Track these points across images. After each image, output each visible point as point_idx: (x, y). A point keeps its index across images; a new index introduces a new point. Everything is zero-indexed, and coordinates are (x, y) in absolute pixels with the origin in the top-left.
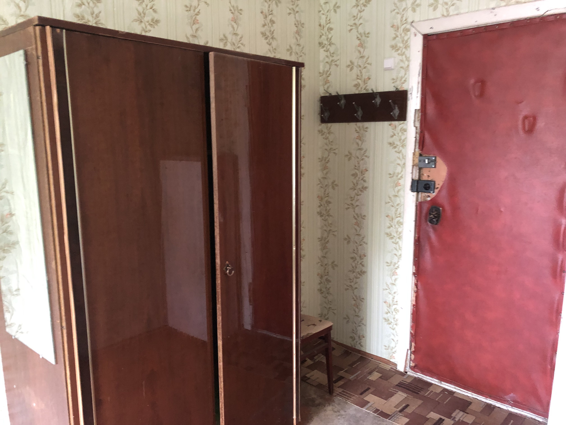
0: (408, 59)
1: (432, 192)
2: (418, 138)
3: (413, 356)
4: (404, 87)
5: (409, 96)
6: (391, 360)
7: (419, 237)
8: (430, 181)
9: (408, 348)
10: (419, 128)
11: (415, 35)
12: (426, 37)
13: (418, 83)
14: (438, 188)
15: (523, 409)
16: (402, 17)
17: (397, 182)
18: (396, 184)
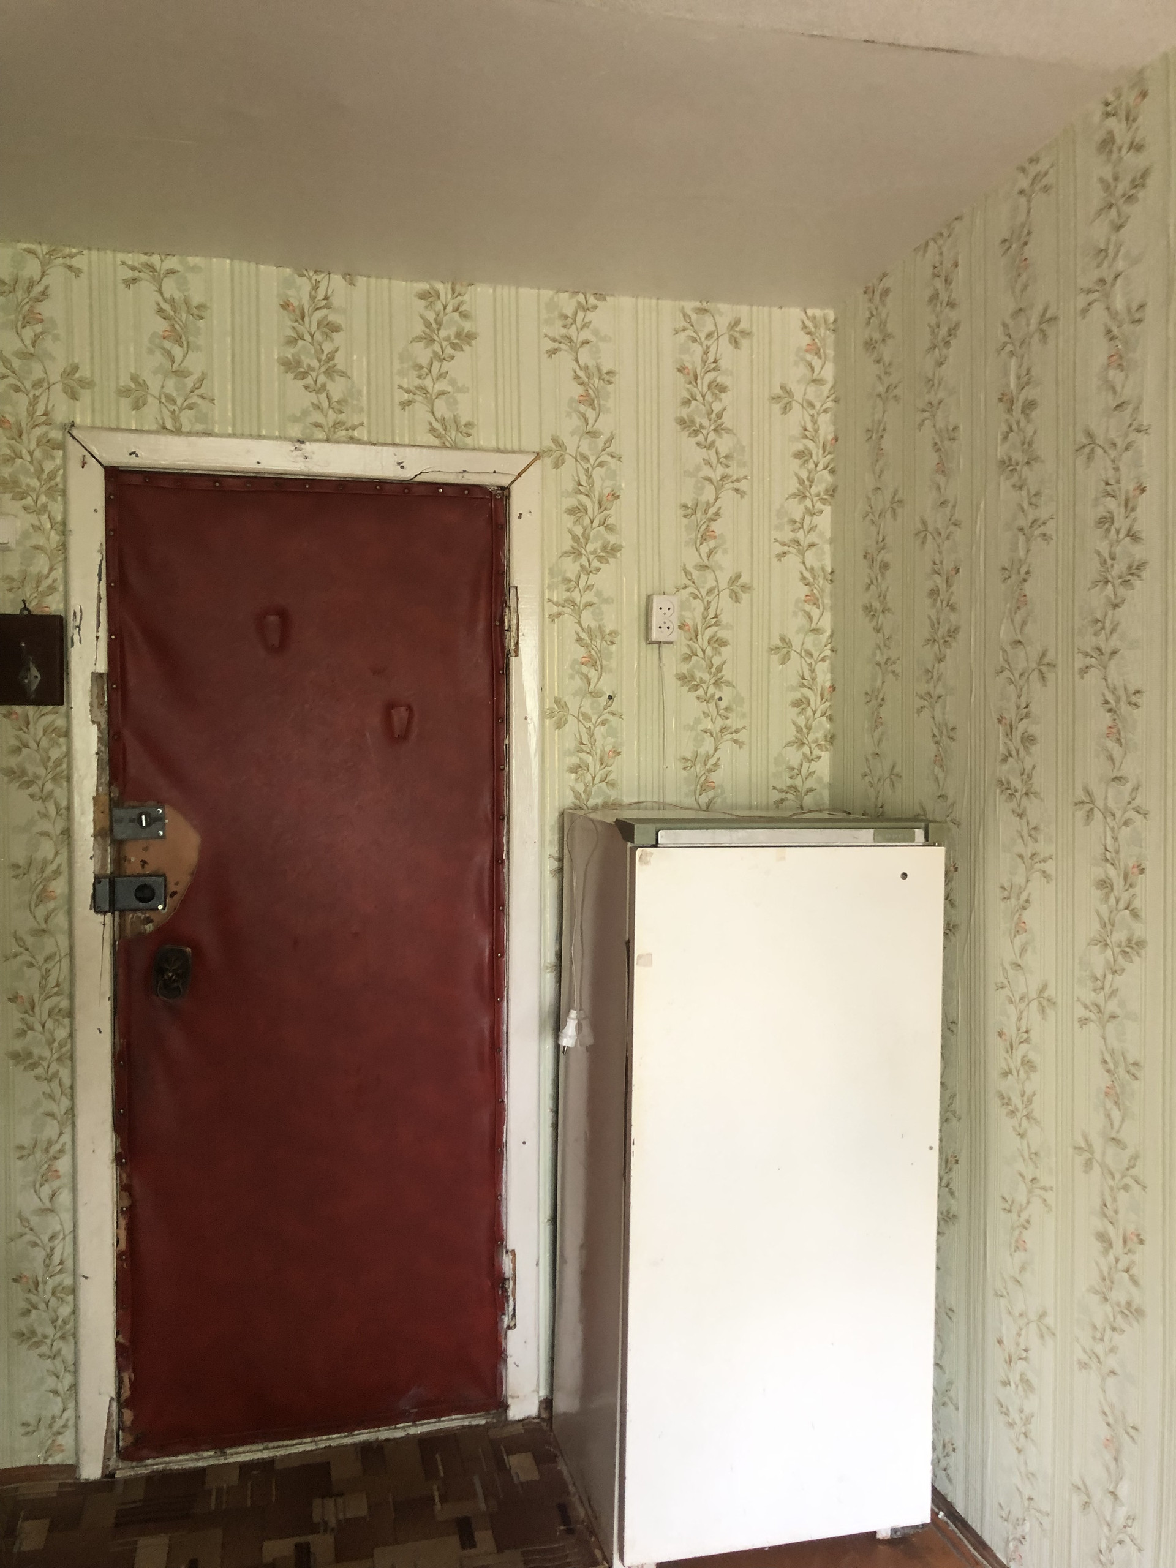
0: (64, 529)
1: (160, 907)
2: (106, 757)
3: (128, 1415)
4: (53, 605)
5: (72, 631)
6: (50, 1462)
7: (129, 1045)
8: (150, 875)
9: (113, 1394)
10: (104, 726)
11: (84, 464)
12: (114, 475)
13: (99, 599)
14: (174, 893)
16: (33, 404)
17: (44, 890)
18: (37, 897)
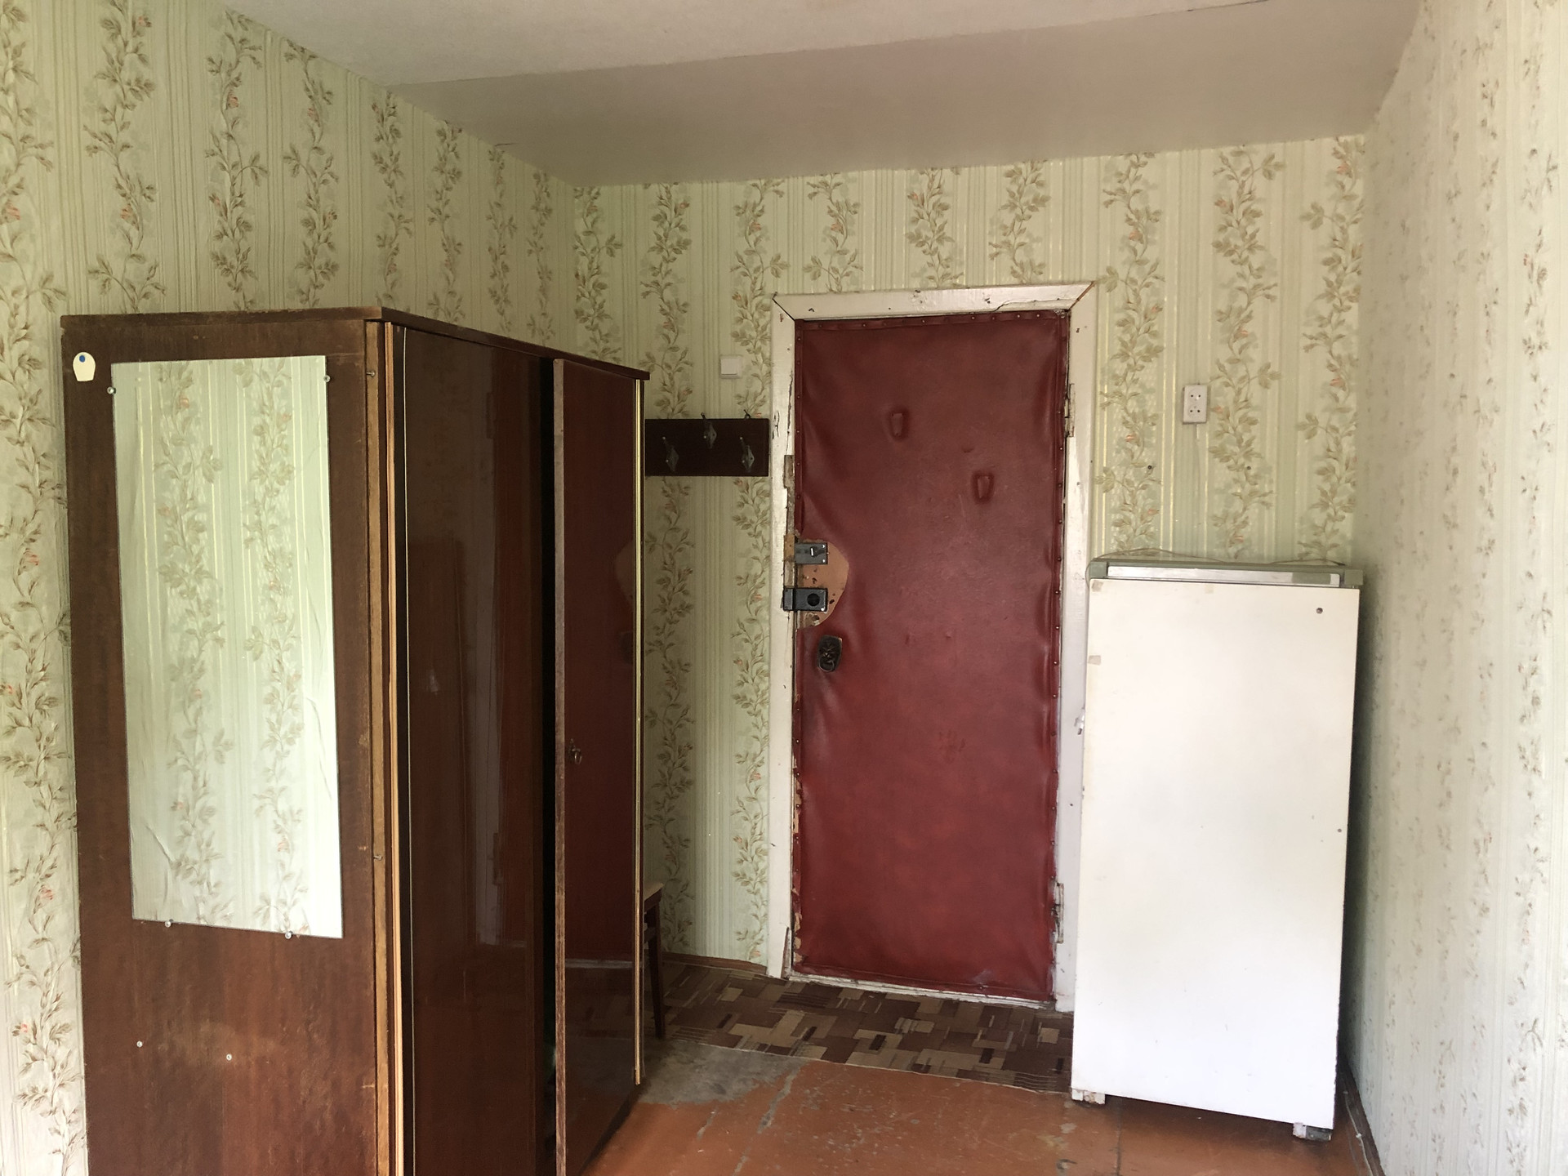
0: (769, 363)
1: (823, 609)
2: (792, 510)
3: (798, 942)
4: (763, 413)
5: (773, 429)
6: (752, 961)
7: (802, 699)
8: (818, 588)
9: (789, 925)
10: (792, 490)
11: (782, 319)
12: (800, 324)
13: (790, 407)
14: (833, 601)
15: (1005, 994)
16: (754, 283)
17: (755, 593)
18: (752, 597)
